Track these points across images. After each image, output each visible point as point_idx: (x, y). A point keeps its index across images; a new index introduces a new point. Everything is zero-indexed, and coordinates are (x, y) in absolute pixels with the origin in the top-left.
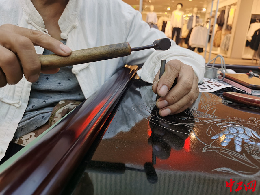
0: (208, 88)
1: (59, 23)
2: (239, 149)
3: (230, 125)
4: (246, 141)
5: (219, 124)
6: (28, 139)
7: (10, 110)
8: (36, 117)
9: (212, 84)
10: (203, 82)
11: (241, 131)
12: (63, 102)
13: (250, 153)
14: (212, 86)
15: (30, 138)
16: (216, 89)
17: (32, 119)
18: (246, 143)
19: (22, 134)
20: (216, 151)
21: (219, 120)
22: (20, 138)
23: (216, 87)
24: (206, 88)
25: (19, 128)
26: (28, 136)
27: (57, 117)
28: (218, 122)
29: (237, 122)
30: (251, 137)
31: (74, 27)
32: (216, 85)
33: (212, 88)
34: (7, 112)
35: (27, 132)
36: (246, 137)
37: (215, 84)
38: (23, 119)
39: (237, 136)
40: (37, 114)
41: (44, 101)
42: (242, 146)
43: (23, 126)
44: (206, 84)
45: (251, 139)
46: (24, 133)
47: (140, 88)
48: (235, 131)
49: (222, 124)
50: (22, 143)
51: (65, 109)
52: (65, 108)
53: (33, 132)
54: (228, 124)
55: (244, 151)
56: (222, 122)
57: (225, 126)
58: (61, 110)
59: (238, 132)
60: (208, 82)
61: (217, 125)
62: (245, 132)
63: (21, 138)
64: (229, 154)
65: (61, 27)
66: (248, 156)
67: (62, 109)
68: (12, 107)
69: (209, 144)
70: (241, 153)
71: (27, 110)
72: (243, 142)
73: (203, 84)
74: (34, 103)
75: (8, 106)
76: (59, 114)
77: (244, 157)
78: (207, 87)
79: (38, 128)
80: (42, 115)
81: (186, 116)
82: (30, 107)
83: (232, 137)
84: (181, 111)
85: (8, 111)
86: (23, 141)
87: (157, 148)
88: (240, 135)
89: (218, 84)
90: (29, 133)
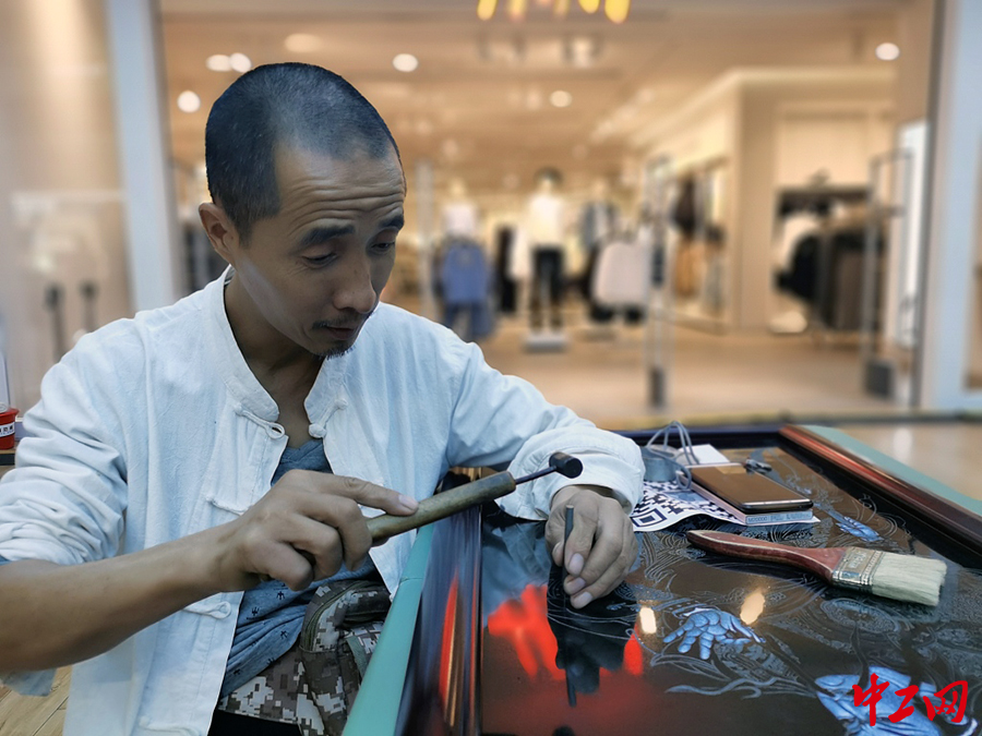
0: (658, 518)
1: (305, 405)
2: (705, 655)
3: (697, 610)
4: (718, 639)
5: (677, 611)
6: (250, 696)
7: (201, 628)
8: (268, 635)
9: (664, 507)
10: (644, 500)
11: (714, 621)
12: (327, 589)
13: (723, 659)
14: (664, 512)
15: (255, 693)
16: (673, 519)
17: (258, 644)
18: (718, 643)
19: (235, 684)
20: (672, 662)
21: (678, 601)
22: (230, 695)
23: (673, 513)
24: (651, 519)
25: (230, 671)
26: (250, 687)
27: (324, 631)
28: (675, 607)
29: (708, 603)
30: (729, 631)
31: (338, 408)
32: (673, 509)
33: (664, 518)
34: (195, 635)
35: (248, 677)
36: (721, 632)
37: (669, 506)
38: (237, 648)
39: (706, 631)
40: (268, 628)
41: (281, 594)
42: (711, 649)
43: (239, 664)
44: (652, 507)
45: (728, 635)
46: (240, 681)
47: (503, 530)
48: (704, 622)
49: (683, 609)
50: (238, 708)
51: (340, 607)
52: (339, 603)
53: (259, 675)
54: (693, 609)
55: (713, 655)
56: (684, 604)
57: (687, 615)
58: (330, 612)
59: (708, 624)
60: (656, 499)
61: (674, 613)
62: (719, 622)
63: (233, 696)
64: (690, 664)
65: (308, 411)
66: (719, 664)
67: (333, 608)
68: (205, 620)
69: (660, 652)
70: (708, 661)
71: (241, 622)
72: (714, 642)
73: (644, 505)
74: (255, 602)
75: (196, 618)
76: (328, 620)
77: (712, 667)
78: (654, 514)
79: (273, 664)
80: (279, 630)
81: (618, 600)
82: (248, 614)
83: (698, 634)
84: (608, 593)
85: (197, 630)
86: (239, 702)
87: (576, 670)
88: (710, 630)
89: (677, 504)
90: (251, 679)
